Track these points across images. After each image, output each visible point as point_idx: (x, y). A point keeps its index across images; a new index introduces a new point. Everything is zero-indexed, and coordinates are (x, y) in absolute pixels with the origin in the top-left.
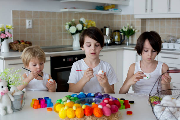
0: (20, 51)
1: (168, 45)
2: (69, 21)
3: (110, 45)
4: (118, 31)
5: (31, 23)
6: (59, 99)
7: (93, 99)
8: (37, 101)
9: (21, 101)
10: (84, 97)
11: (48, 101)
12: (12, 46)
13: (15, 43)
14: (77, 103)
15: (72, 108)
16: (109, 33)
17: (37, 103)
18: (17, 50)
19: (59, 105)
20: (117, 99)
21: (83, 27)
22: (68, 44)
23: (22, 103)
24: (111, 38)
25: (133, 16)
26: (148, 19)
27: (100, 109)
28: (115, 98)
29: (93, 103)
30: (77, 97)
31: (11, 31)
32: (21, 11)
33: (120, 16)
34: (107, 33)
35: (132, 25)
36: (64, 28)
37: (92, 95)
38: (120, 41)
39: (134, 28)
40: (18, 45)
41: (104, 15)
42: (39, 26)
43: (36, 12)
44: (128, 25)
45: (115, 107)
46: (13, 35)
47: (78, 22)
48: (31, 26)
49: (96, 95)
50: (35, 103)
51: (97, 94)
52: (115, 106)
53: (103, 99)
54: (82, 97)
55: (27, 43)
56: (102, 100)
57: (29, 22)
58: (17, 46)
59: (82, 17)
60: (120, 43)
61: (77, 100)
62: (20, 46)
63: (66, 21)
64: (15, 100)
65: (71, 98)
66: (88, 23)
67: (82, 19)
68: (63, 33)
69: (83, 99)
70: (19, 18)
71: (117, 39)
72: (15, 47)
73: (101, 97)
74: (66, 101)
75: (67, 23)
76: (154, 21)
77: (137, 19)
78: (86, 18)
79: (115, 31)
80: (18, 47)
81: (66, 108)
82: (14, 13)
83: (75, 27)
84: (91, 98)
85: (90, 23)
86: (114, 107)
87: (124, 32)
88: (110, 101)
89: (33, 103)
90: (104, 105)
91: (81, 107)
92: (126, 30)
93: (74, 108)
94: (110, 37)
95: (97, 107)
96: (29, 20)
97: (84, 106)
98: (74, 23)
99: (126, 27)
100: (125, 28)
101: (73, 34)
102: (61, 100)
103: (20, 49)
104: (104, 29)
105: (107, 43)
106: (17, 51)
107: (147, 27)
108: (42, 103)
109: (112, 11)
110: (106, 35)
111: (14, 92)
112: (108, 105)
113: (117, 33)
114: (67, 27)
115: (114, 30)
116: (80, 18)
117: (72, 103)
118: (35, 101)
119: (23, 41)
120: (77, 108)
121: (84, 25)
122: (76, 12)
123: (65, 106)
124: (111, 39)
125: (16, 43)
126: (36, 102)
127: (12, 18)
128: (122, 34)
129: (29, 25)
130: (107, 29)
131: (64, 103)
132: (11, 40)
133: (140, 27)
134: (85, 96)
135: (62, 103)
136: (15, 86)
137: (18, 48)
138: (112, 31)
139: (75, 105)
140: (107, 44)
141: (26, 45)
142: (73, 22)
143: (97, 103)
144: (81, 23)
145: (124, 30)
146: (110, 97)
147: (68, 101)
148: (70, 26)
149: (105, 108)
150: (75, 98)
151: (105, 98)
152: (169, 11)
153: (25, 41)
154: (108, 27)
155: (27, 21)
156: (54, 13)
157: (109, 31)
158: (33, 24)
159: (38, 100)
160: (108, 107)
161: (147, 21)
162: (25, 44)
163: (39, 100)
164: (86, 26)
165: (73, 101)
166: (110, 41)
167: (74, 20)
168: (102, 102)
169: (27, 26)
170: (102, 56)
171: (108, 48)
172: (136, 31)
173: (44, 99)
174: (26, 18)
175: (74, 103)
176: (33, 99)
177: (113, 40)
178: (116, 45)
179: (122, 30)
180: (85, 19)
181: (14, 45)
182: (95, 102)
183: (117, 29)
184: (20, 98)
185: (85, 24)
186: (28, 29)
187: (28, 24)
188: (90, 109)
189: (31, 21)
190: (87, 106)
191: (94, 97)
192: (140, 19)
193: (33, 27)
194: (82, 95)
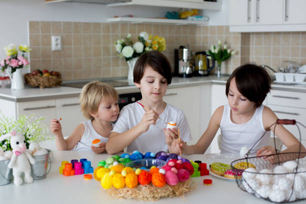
0: (41, 87)
1: (284, 76)
2: (122, 37)
3: (189, 76)
4: (204, 53)
5: (59, 41)
6: (102, 161)
7: (154, 161)
8: (69, 164)
9: (45, 164)
10: (139, 159)
11: (86, 164)
12: (29, 80)
13: (33, 75)
14: (128, 166)
15: (121, 173)
16: (188, 57)
17: (69, 167)
18: (37, 85)
19: (101, 169)
20: (189, 161)
21: (145, 47)
22: (120, 75)
23: (46, 167)
24: (191, 65)
25: (228, 28)
26: (253, 33)
27: (161, 174)
28: (186, 160)
29: (153, 167)
30: (130, 158)
31: (28, 55)
32: (42, 22)
33: (206, 28)
34: (185, 57)
35: (226, 43)
36: (114, 48)
37: (152, 155)
38: (207, 70)
39: (229, 48)
40: (38, 77)
41: (180, 26)
42: (72, 46)
43: (68, 24)
44: (219, 43)
45: (185, 172)
46: (31, 61)
47: (137, 38)
48: (59, 46)
49: (158, 156)
50: (65, 167)
51: (159, 153)
52: (184, 170)
53: (168, 160)
54: (137, 157)
55: (53, 74)
56: (165, 163)
57: (57, 40)
58: (36, 80)
59: (144, 31)
60: (206, 73)
61: (129, 162)
62: (41, 80)
63: (117, 38)
64: (37, 163)
65: (121, 159)
66: (153, 40)
67: (143, 35)
68: (111, 57)
69: (139, 161)
70: (40, 34)
71: (201, 66)
72: (33, 81)
73: (165, 158)
74: (112, 164)
75: (119, 42)
76: (263, 37)
77: (234, 33)
78: (149, 32)
79: (198, 53)
80: (40, 81)
81: (112, 173)
82: (33, 25)
83: (132, 47)
84: (150, 160)
85: (156, 41)
86: (183, 173)
87: (212, 55)
88: (178, 164)
89: (64, 168)
90: (168, 168)
91: (134, 172)
92: (216, 51)
93: (124, 173)
94: (191, 63)
95: (158, 172)
96: (56, 37)
97: (138, 171)
98: (130, 41)
99: (216, 46)
100: (215, 48)
101: (128, 59)
102: (105, 163)
103: (41, 84)
104: (180, 50)
105: (185, 73)
106: (38, 87)
107: (251, 46)
108: (76, 167)
109: (192, 20)
110: (183, 60)
111: (35, 150)
112: (173, 169)
113: (201, 56)
114: (118, 47)
115: (197, 51)
116: (139, 32)
117: (120, 167)
118: (66, 164)
119: (46, 72)
120: (127, 174)
121: (146, 44)
122: (133, 23)
123: (110, 170)
124: (191, 67)
125: (36, 74)
126: (67, 166)
127: (28, 34)
128: (210, 58)
129: (57, 44)
130: (185, 50)
131: (110, 167)
132: (28, 70)
133: (239, 46)
134: (141, 156)
135: (105, 166)
136: (36, 141)
137: (39, 83)
138: (193, 53)
139: (125, 169)
140: (184, 75)
141: (52, 78)
142: (128, 39)
143: (158, 167)
144: (142, 40)
145: (213, 51)
146: (179, 158)
147: (115, 163)
148: (123, 45)
149: (169, 174)
150: (127, 159)
151: (171, 159)
152: (286, 20)
153: (50, 71)
154: (186, 47)
155: (53, 39)
156: (97, 25)
157: (188, 54)
158: (63, 43)
159: (70, 162)
160: (173, 172)
161: (251, 36)
162: (50, 77)
163: (72, 163)
164: (149, 45)
165: (122, 163)
166: (189, 70)
167: (129, 36)
168: (166, 164)
169: (54, 47)
170: (176, 94)
171: (187, 81)
172: (233, 53)
173: (79, 161)
174: (51, 34)
175: (125, 167)
176: (63, 162)
177: (195, 68)
178: (201, 75)
179: (210, 52)
180: (147, 35)
181: (32, 77)
182: (156, 165)
183: (201, 50)
184: (43, 159)
185: (149, 41)
186: (55, 51)
187: (55, 43)
188: (147, 174)
189: (59, 38)
190: (142, 171)
191: (155, 158)
192: (239, 33)
193: (63, 48)
194: (137, 155)
